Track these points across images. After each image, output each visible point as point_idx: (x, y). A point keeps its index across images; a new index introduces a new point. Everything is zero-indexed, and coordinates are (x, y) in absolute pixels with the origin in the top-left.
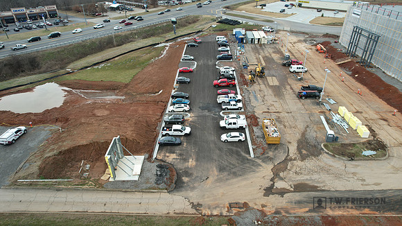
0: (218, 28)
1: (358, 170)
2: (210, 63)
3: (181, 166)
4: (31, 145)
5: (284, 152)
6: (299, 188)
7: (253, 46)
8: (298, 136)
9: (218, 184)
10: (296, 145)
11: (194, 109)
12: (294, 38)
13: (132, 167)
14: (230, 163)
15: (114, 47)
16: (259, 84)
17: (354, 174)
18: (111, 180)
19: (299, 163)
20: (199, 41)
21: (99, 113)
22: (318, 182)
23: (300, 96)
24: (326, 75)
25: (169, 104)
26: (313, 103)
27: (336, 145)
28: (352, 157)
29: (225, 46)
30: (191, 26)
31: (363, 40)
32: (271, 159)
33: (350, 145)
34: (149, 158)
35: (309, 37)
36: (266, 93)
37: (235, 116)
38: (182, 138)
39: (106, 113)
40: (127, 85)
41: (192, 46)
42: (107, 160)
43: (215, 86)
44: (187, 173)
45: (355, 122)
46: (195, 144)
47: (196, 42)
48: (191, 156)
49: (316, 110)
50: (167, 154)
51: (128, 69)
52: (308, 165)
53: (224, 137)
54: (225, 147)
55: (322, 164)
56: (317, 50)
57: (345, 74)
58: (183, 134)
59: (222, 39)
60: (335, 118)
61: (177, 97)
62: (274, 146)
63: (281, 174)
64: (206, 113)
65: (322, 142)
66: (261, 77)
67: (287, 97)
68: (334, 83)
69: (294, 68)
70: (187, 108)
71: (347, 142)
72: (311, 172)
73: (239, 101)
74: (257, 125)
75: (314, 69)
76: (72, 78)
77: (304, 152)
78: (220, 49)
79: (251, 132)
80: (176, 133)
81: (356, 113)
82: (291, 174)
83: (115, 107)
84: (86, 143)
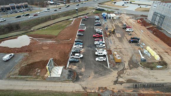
0: (95, 12)
1: (155, 74)
2: (92, 27)
3: (78, 71)
4: (16, 61)
5: (123, 66)
6: (129, 81)
7: (110, 20)
8: (129, 59)
9: (94, 79)
10: (128, 63)
11: (84, 47)
12: (128, 17)
13: (58, 71)
14: (99, 70)
15: (51, 20)
16: (113, 36)
17: (153, 76)
18: (49, 76)
19: (129, 71)
20: (87, 18)
21: (44, 48)
22: (137, 79)
23: (130, 42)
24: (141, 33)
25: (74, 45)
26: (136, 45)
27: (145, 63)
28: (152, 68)
29: (98, 20)
30: (84, 11)
31: (158, 18)
32: (117, 69)
33: (151, 63)
34: (65, 68)
35: (134, 16)
36: (115, 40)
37: (102, 50)
38: (79, 59)
39: (47, 48)
40: (56, 37)
41: (84, 20)
42: (47, 68)
43: (93, 37)
44: (81, 74)
45: (154, 53)
46: (85, 62)
47: (86, 18)
48: (83, 67)
49: (137, 48)
50: (73, 66)
51: (57, 29)
52: (133, 72)
53: (97, 59)
54: (97, 63)
55: (139, 71)
56: (138, 22)
57: (150, 33)
58: (79, 57)
59: (97, 17)
60: (145, 51)
61: (77, 42)
62: (118, 63)
63: (121, 75)
64: (90, 48)
65: (139, 62)
66: (113, 33)
67: (124, 42)
68: (145, 36)
69: (128, 30)
70: (81, 46)
71: (150, 62)
72: (134, 74)
73: (104, 44)
74: (111, 54)
75: (136, 30)
76: (33, 33)
77: (131, 66)
78: (96, 21)
79: (109, 57)
80: (77, 57)
81: (154, 49)
82: (126, 75)
83: (51, 46)
84: (38, 61)
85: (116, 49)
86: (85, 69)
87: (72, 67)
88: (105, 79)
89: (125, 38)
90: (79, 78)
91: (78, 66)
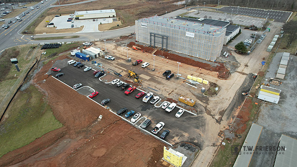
5: (200, 106)
6: (222, 113)
7: (99, 59)
8: (194, 97)
9: (205, 133)
10: (199, 100)
12: (111, 45)
14: (196, 123)
16: (143, 82)
17: (223, 99)
19: (209, 106)
21: (99, 154)
25: (125, 119)
26: (176, 79)
27: (207, 92)
32: (201, 111)
35: (116, 42)
36: (154, 85)
39: (102, 150)
41: (60, 76)
44: (192, 139)
48: (180, 132)
49: (180, 82)
52: (212, 105)
53: (178, 115)
54: (184, 118)
55: (214, 102)
56: (134, 49)
63: (212, 114)
64: (149, 111)
65: (202, 94)
67: (163, 82)
68: (165, 65)
69: (145, 64)
70: (140, 115)
71: (207, 89)
74: (177, 102)
77: (204, 101)
79: (179, 106)
83: (102, 144)
85: (170, 93)
86: (186, 132)
87: (173, 141)
88: (210, 126)
89: (155, 77)
90: (198, 143)
91: (177, 136)
